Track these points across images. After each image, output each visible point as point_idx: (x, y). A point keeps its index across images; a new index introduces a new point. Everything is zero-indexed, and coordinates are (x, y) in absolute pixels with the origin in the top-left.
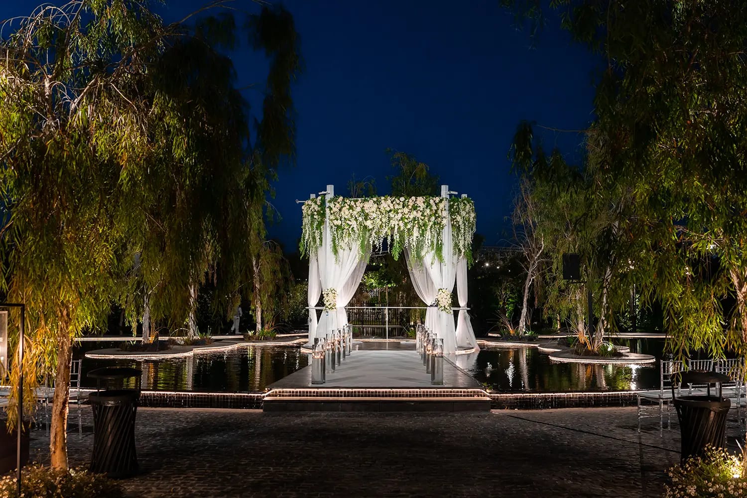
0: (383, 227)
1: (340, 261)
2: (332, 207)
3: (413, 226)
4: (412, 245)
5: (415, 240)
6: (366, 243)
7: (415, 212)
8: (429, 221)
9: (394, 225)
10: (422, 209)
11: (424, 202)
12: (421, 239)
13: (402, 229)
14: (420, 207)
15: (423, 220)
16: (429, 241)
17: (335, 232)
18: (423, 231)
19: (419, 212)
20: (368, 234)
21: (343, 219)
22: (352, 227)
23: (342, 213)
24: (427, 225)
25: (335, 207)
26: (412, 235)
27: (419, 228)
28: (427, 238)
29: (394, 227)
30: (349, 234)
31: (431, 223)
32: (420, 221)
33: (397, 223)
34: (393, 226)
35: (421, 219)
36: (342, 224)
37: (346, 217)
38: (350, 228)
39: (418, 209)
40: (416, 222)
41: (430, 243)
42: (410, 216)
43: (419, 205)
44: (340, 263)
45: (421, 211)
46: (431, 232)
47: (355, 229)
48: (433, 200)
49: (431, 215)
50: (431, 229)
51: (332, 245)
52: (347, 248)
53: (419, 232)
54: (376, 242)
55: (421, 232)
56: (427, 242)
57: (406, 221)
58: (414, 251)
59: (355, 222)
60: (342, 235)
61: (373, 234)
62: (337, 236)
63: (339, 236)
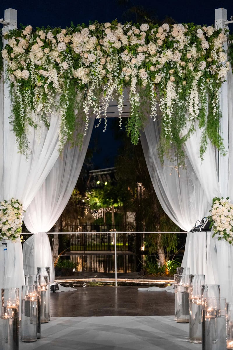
0: (108, 80)
1: (27, 148)
2: (11, 46)
3: (167, 79)
4: (164, 115)
5: (169, 104)
6: (76, 112)
7: (169, 52)
8: (196, 69)
9: (130, 76)
10: (182, 47)
11: (186, 35)
12: (180, 104)
13: (144, 84)
14: (178, 42)
15: (183, 68)
16: (196, 108)
17: (18, 94)
18: (184, 89)
19: (177, 52)
20: (79, 97)
21: (32, 67)
22: (49, 81)
23: (31, 55)
24: (193, 78)
25: (17, 45)
26: (164, 95)
27: (177, 83)
28: (191, 102)
29: (130, 81)
30: (45, 95)
31: (199, 74)
32: (180, 69)
33: (134, 72)
34: (127, 78)
35: (181, 66)
36: (30, 77)
37: (39, 63)
38: (45, 83)
39: (175, 45)
40: (171, 71)
41: (197, 112)
42: (160, 60)
43: (178, 38)
44: (29, 152)
45: (180, 51)
46: (199, 91)
47: (56, 85)
48: (202, 30)
49: (198, 59)
50: (199, 85)
51: (14, 117)
52: (41, 123)
53: (176, 90)
54: (95, 110)
55: (180, 90)
56: (191, 110)
57: (152, 68)
58: (167, 127)
59: (55, 71)
60: (32, 99)
61: (90, 93)
62: (23, 101)
63: (26, 101)
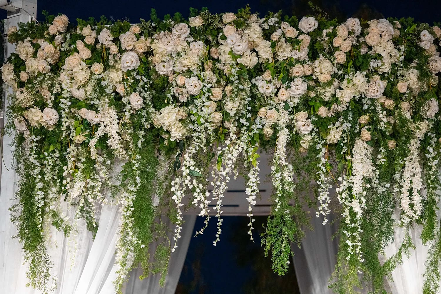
0: (227, 135)
1: (47, 275)
2: (23, 56)
3: (353, 136)
6: (156, 201)
7: (359, 78)
8: (417, 116)
9: (275, 128)
10: (387, 68)
11: (396, 42)
12: (381, 190)
13: (305, 145)
14: (378, 57)
15: (390, 113)
16: (417, 199)
17: (33, 159)
18: (391, 156)
19: (376, 77)
20: (163, 169)
21: (65, 103)
22: (100, 133)
23: (64, 77)
24: (410, 135)
25: (35, 55)
26: (348, 170)
27: (375, 144)
28: (406, 186)
29: (275, 137)
30: (90, 162)
31: (424, 127)
32: (382, 115)
33: (284, 119)
34: (268, 131)
35: (384, 108)
36: (59, 124)
37: (80, 94)
38: (91, 136)
39: (373, 64)
40: (364, 119)
41: (419, 207)
42: (339, 94)
43: (378, 50)
44: (50, 284)
45: (383, 77)
46: (424, 162)
47: (114, 143)
48: (432, 33)
49: (422, 94)
50: (423, 150)
51: (21, 208)
52: (80, 224)
53: (374, 160)
54: (198, 197)
55: (382, 160)
56: (405, 203)
57: (323, 111)
58: (353, 238)
59: (113, 113)
60: (61, 171)
61: (188, 161)
62: (42, 173)
63: (48, 175)
